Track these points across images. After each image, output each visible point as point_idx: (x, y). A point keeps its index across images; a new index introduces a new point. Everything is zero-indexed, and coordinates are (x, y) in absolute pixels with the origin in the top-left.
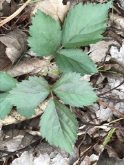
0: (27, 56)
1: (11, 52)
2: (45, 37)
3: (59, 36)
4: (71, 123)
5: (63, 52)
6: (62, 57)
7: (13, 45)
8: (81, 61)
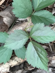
0: (18, 21)
1: (7, 20)
2: (22, 7)
3: (31, 5)
4: (43, 52)
5: (36, 14)
6: (35, 17)
7: (7, 16)
8: (47, 17)
